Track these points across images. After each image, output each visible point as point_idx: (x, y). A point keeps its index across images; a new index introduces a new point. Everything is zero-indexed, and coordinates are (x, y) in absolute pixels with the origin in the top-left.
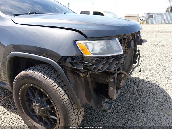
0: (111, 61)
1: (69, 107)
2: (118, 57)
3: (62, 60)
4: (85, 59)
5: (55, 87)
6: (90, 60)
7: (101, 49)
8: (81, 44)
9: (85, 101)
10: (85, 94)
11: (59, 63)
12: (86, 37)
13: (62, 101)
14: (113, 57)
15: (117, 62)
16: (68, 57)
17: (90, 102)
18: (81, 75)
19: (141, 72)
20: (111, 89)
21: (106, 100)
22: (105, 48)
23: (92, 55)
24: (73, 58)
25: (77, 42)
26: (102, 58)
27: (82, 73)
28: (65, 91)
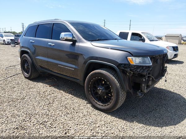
0: (144, 68)
1: (120, 89)
2: (149, 67)
3: (119, 65)
4: (131, 66)
5: (113, 79)
6: (133, 66)
7: (139, 62)
8: (130, 58)
9: (128, 88)
10: (128, 84)
11: (118, 67)
12: (132, 55)
13: (116, 86)
14: (146, 66)
15: (148, 69)
16: (122, 64)
17: (130, 90)
18: (128, 74)
19: (166, 82)
20: (143, 85)
21: (140, 91)
22: (142, 61)
23: (135, 64)
24: (125, 64)
25: (128, 57)
26: (140, 66)
27: (128, 73)
28: (118, 81)
